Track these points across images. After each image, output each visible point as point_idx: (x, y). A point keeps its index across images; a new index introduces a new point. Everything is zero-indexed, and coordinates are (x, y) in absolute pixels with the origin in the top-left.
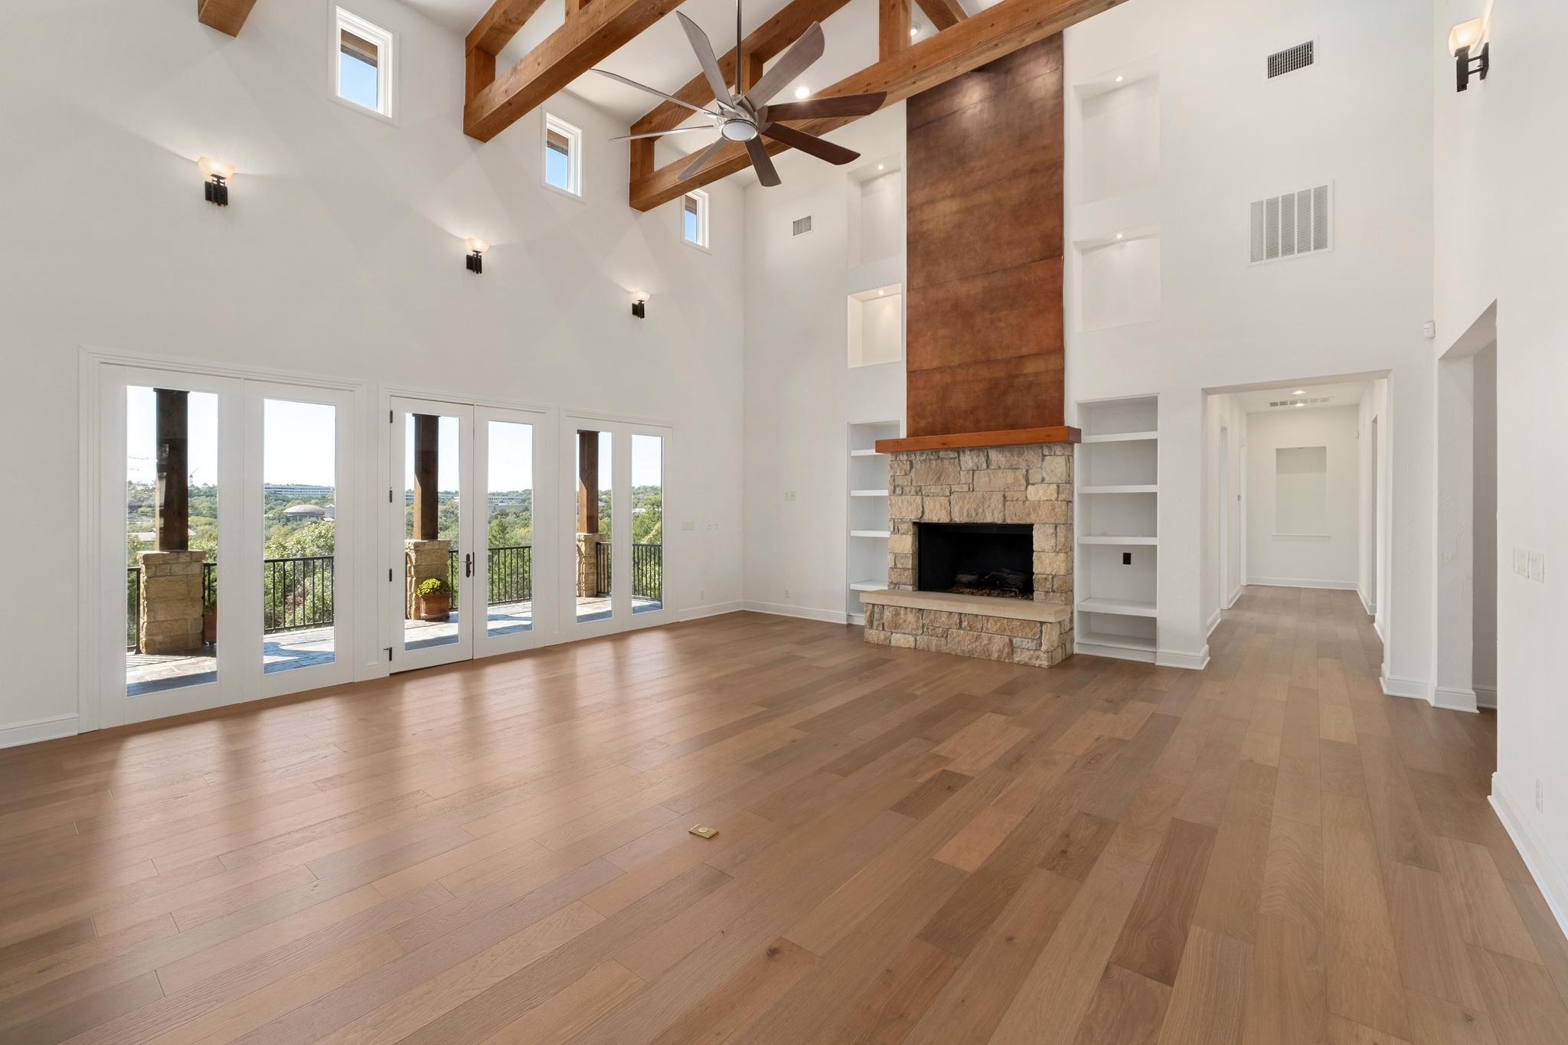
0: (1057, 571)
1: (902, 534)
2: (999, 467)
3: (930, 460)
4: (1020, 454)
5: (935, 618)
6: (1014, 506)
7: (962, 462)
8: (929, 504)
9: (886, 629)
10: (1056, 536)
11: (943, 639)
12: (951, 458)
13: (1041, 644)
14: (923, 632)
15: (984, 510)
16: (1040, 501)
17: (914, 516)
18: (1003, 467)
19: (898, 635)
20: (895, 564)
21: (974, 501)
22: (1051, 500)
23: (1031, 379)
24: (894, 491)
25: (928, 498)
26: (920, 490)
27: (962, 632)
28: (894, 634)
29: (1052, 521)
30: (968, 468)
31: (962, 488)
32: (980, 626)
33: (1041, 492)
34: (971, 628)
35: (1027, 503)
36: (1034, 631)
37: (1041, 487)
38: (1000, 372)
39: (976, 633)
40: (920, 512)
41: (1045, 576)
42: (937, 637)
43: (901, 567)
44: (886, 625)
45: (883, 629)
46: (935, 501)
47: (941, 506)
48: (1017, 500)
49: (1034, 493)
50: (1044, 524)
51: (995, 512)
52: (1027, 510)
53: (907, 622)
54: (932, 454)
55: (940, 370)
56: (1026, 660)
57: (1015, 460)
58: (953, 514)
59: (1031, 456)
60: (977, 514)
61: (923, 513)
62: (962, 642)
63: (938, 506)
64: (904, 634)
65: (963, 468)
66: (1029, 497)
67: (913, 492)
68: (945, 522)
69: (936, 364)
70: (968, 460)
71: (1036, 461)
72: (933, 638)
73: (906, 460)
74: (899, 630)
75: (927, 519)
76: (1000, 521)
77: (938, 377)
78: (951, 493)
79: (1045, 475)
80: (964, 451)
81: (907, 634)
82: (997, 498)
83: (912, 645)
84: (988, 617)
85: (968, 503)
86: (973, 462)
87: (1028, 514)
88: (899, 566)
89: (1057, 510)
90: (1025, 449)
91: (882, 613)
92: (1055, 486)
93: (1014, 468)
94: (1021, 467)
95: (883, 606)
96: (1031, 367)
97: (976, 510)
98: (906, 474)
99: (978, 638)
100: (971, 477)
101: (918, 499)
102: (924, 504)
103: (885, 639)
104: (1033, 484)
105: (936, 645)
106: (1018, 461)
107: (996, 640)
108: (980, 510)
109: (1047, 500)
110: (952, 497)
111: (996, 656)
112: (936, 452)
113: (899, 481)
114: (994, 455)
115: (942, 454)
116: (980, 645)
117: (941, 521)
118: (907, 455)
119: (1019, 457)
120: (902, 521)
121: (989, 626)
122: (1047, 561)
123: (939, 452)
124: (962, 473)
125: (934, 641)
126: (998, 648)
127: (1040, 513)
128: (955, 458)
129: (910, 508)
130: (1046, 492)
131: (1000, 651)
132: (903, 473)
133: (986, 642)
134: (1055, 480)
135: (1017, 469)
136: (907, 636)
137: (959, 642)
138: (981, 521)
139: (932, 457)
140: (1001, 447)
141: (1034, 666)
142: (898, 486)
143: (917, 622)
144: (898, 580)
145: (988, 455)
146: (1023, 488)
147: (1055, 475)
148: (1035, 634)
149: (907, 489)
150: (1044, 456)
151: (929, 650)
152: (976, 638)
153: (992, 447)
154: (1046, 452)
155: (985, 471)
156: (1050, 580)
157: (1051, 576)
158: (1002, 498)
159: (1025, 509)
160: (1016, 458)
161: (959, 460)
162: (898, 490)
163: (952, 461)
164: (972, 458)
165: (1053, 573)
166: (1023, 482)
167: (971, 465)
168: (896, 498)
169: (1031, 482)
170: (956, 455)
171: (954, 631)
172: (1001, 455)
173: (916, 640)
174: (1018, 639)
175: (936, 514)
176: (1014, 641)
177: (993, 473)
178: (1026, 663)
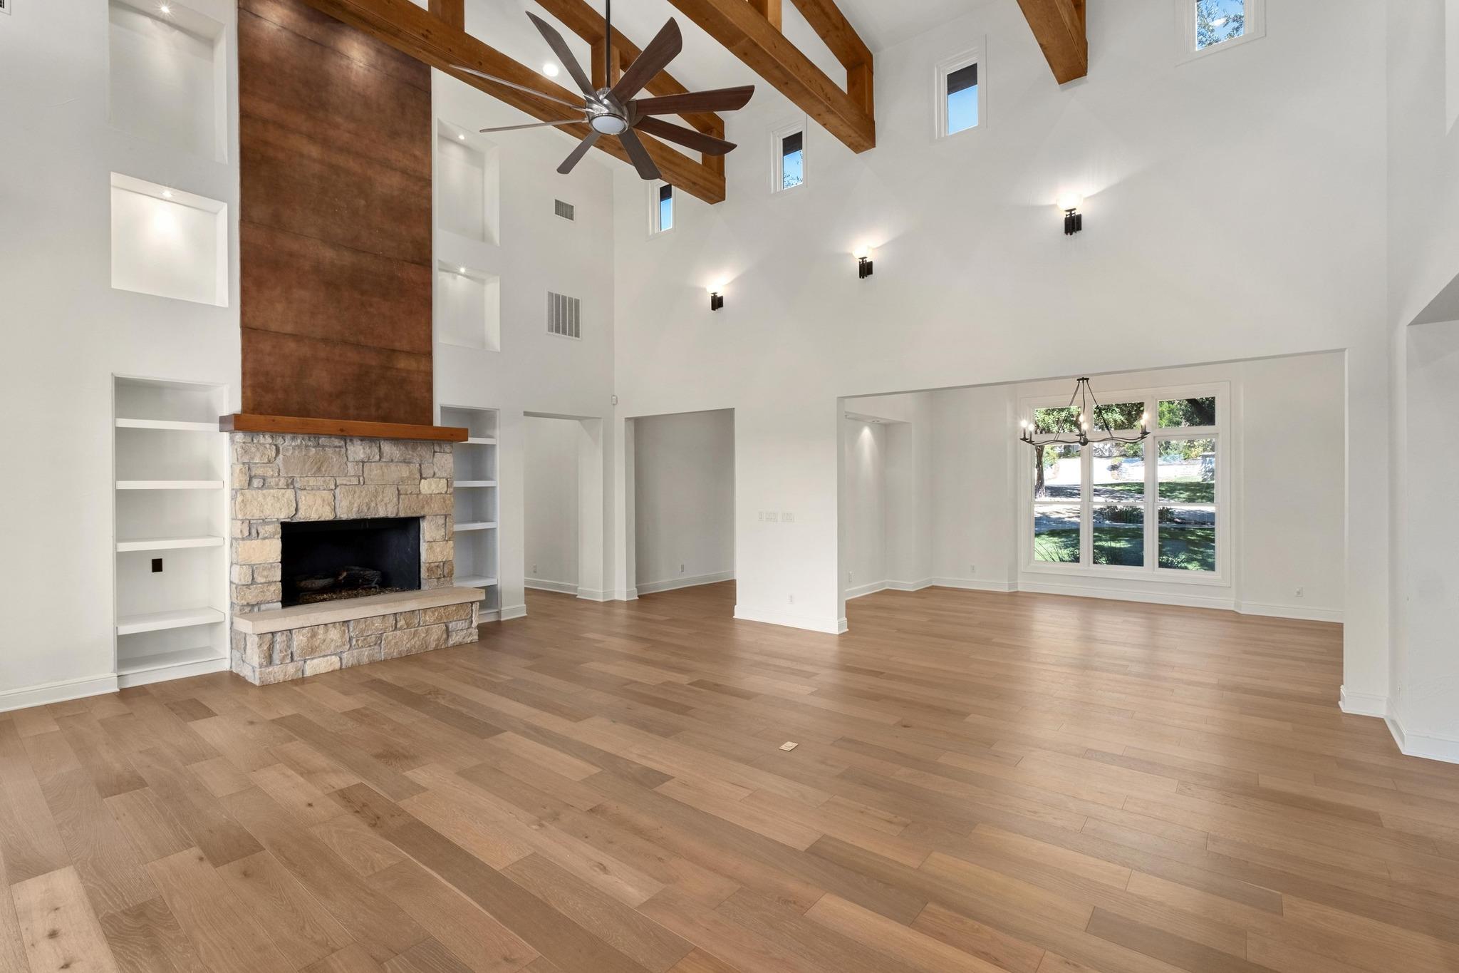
0: (447, 558)
1: (264, 538)
2: (392, 461)
3: (307, 446)
4: (414, 449)
5: (366, 626)
6: (409, 499)
7: (349, 452)
8: (304, 499)
9: (295, 659)
10: (446, 526)
11: (376, 647)
12: (336, 447)
13: (472, 622)
14: (351, 646)
15: (376, 505)
16: (431, 494)
17: (284, 516)
18: (396, 460)
19: (316, 661)
20: (253, 579)
21: (366, 495)
22: (441, 493)
23: (404, 375)
24: (250, 483)
25: (305, 492)
26: (292, 483)
27: (398, 632)
28: (308, 662)
29: (443, 512)
30: (357, 459)
31: (350, 481)
32: (416, 621)
33: (433, 486)
34: (408, 626)
35: (421, 497)
36: (467, 612)
37: (433, 481)
38: (372, 360)
39: (413, 630)
40: (293, 510)
41: (437, 564)
42: (370, 646)
43: (263, 580)
44: (295, 654)
45: (292, 660)
46: (315, 495)
47: (324, 500)
48: (411, 494)
49: (427, 487)
50: (436, 515)
51: (389, 506)
52: (421, 503)
53: (328, 640)
54: (309, 440)
55: (297, 337)
56: (460, 640)
57: (410, 454)
58: (337, 510)
59: (423, 451)
60: (368, 509)
61: (297, 510)
62: (399, 643)
63: (319, 501)
64: (324, 656)
65: (351, 459)
66: (423, 491)
67: (282, 482)
68: (327, 519)
69: (289, 328)
70: (358, 450)
71: (428, 456)
72: (364, 649)
73: (270, 444)
74: (317, 655)
75: (303, 516)
76: (393, 516)
77: (291, 346)
78: (336, 486)
79: (436, 470)
80: (351, 440)
81: (327, 656)
82: (390, 493)
83: (337, 666)
84: (425, 610)
85: (359, 497)
86: (364, 453)
87: (423, 507)
88: (260, 579)
89: (447, 502)
90: (419, 444)
91: (290, 639)
92: (445, 481)
93: (407, 462)
94: (415, 461)
95: (290, 631)
96: (403, 363)
97: (368, 505)
98: (269, 462)
99: (415, 633)
100: (361, 469)
101: (290, 493)
102: (298, 498)
103: (297, 671)
104: (425, 479)
105: (369, 656)
106: (413, 456)
107: (434, 630)
108: (373, 504)
109: (438, 493)
110: (337, 491)
111: (434, 646)
112: (315, 438)
113: (258, 471)
114: (387, 448)
115: (322, 440)
116: (419, 640)
117: (322, 519)
118: (272, 437)
119: (413, 452)
120: (265, 522)
121: (427, 618)
122: (438, 549)
123: (319, 438)
124: (349, 464)
125: (366, 652)
126: (436, 637)
127: (432, 506)
128: (340, 447)
129: (278, 505)
130: (438, 486)
131: (438, 640)
132: (266, 461)
133: (424, 635)
134: (445, 475)
135: (410, 463)
136: (329, 657)
137: (396, 643)
138: (373, 516)
139: (310, 443)
140: (395, 440)
141: (467, 643)
142: (255, 476)
143: (342, 636)
144: (259, 599)
145: (380, 446)
146: (417, 482)
147: (445, 471)
148: (467, 614)
149: (272, 481)
150: (435, 452)
151: (359, 665)
152: (414, 634)
153: (386, 439)
154: (437, 449)
155: (378, 464)
156: (442, 568)
157: (442, 563)
158: (397, 492)
159: (419, 502)
160: (410, 452)
161: (347, 449)
162: (256, 483)
163: (337, 450)
164: (364, 449)
165: (444, 560)
166: (418, 476)
167: (362, 456)
168: (254, 492)
169: (424, 476)
170: (342, 443)
171: (389, 634)
172: (395, 448)
173: (341, 659)
174: (454, 623)
175: (315, 509)
176: (450, 625)
177: (386, 466)
178: (460, 643)
